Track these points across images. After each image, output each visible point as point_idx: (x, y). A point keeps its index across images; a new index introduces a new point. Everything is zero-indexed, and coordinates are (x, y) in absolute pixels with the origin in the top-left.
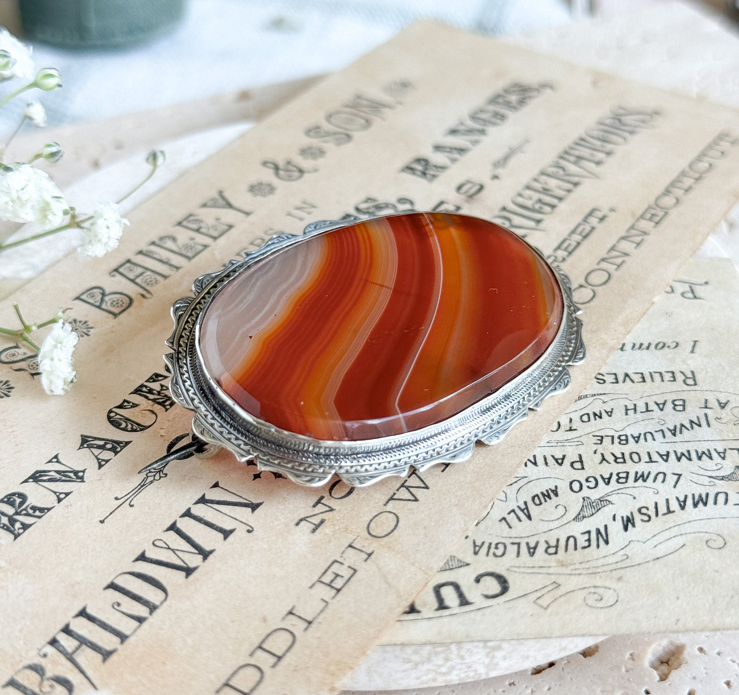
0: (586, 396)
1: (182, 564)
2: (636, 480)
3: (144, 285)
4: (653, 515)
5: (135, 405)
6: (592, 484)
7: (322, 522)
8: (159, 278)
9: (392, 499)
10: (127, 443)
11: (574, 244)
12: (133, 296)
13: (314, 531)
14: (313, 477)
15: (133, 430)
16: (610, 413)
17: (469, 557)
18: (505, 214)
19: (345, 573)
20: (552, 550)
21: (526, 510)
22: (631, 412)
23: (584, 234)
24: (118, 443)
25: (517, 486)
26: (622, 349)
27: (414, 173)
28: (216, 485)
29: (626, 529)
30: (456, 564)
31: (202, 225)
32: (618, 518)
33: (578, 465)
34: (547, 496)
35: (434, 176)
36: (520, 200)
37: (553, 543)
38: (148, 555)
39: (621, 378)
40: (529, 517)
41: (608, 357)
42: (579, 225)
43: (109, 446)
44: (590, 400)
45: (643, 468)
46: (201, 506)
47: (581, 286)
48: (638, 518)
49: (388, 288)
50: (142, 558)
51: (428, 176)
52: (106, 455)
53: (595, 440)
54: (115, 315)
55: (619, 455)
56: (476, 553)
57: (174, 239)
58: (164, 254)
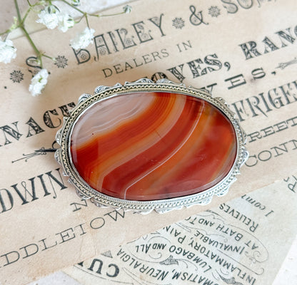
0: (210, 211)
1: (24, 197)
2: (194, 260)
3: (99, 52)
4: (187, 278)
5: (57, 114)
6: (178, 252)
7: (80, 209)
8: (107, 52)
9: (108, 214)
10: (43, 131)
11: (272, 132)
12: (92, 56)
13: (74, 211)
14: (84, 195)
15: (49, 126)
16: (211, 224)
17: (114, 255)
18: (260, 97)
19: (71, 236)
20: (142, 270)
21: (148, 248)
22: (219, 229)
23: (281, 128)
24: (40, 129)
25: (154, 235)
26: (242, 197)
27: (244, 50)
28: (58, 170)
29: (173, 278)
30: (108, 254)
31: (142, 31)
32: (175, 272)
33: (181, 240)
34: (160, 247)
35: (251, 57)
36: (272, 93)
37: (145, 268)
38: (17, 187)
39: (230, 210)
40: (146, 252)
41: (234, 198)
42: (284, 122)
43: (36, 128)
44: (210, 213)
45: (201, 256)
46: (47, 176)
47: (255, 156)
48: (181, 276)
50: (14, 187)
51: (249, 55)
52: (33, 132)
53: (196, 233)
54: (79, 63)
55: (198, 245)
56: (118, 254)
57: (126, 33)
58: (117, 39)
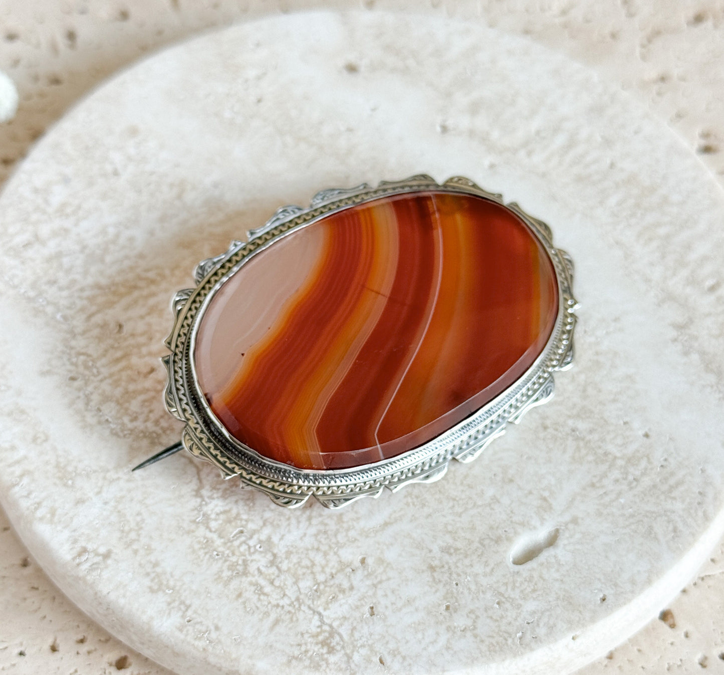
14: (291, 500)
49: (384, 296)
